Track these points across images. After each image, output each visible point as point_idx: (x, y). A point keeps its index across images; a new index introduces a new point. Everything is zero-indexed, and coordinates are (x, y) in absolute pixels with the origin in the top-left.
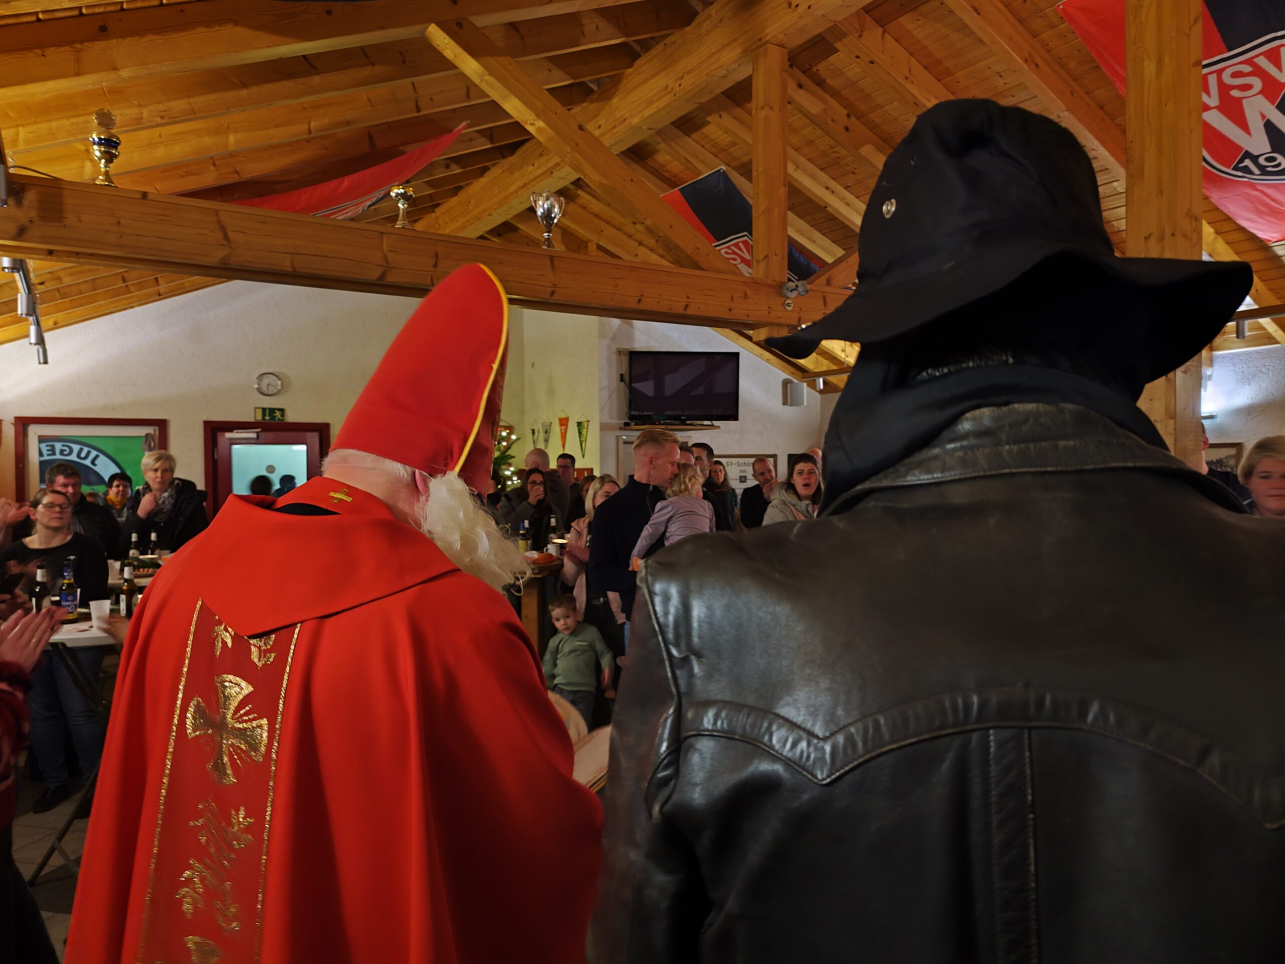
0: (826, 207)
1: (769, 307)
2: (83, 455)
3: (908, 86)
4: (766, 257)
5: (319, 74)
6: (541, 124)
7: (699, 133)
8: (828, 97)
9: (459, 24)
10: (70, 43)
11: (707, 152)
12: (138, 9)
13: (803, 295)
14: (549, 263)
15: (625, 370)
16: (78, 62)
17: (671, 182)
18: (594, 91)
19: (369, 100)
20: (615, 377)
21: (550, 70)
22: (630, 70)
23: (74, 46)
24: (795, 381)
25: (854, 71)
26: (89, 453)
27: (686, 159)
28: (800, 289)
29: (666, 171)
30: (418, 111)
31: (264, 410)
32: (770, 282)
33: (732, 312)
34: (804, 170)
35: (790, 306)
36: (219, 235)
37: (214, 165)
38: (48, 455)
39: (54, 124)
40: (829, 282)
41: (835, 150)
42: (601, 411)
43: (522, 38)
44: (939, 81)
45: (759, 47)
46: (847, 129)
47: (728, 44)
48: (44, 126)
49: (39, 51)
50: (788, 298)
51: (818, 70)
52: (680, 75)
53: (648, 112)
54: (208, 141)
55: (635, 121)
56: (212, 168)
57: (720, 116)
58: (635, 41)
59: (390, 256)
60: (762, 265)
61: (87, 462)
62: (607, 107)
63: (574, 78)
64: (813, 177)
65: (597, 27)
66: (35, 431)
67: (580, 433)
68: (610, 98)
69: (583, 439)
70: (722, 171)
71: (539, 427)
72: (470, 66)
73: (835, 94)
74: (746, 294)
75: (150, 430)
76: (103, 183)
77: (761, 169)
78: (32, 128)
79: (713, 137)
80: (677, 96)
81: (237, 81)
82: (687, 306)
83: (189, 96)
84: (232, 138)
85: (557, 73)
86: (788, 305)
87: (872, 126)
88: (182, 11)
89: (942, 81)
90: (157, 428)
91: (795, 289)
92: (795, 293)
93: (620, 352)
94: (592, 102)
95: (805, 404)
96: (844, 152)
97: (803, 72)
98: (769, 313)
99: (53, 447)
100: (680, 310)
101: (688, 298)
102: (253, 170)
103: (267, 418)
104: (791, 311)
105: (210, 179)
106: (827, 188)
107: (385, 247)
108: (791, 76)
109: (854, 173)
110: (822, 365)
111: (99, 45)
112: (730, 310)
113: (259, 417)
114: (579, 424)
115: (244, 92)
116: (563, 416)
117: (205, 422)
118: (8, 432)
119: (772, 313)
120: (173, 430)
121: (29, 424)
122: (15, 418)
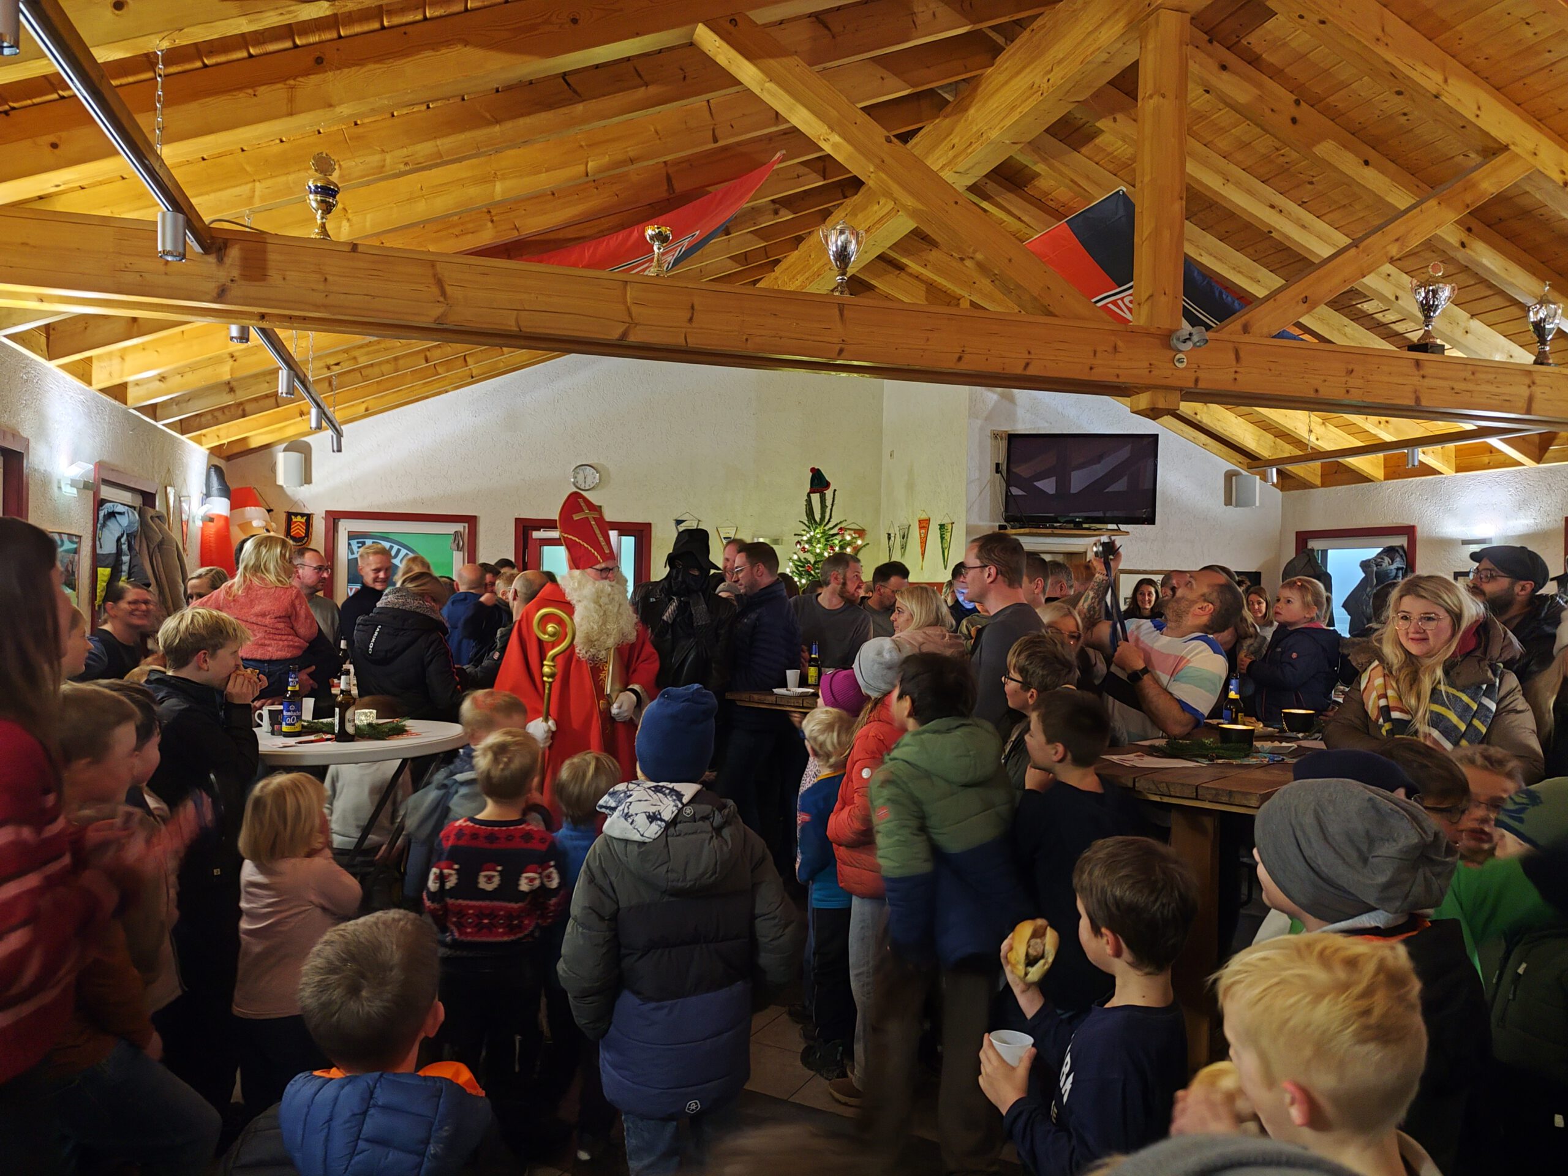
0: (1270, 232)
1: (1151, 364)
3: (1380, 50)
4: (1151, 296)
5: (583, 101)
6: (836, 138)
7: (1091, 145)
8: (1265, 79)
9: (734, 22)
10: (283, 79)
11: (1101, 169)
12: (357, 35)
13: (1200, 346)
14: (838, 313)
15: (1002, 459)
16: (291, 100)
17: (1056, 214)
18: (948, 102)
19: (657, 132)
20: (990, 467)
21: (882, 78)
22: (990, 70)
23: (287, 82)
24: (1244, 473)
25: (1300, 38)
27: (1072, 181)
28: (1195, 338)
29: (1052, 200)
30: (716, 141)
32: (1153, 330)
33: (1093, 371)
34: (1238, 184)
35: (1182, 362)
36: (435, 290)
37: (492, 221)
39: (291, 178)
40: (1246, 329)
41: (1282, 152)
42: (968, 510)
43: (834, 37)
44: (1430, 40)
45: (1149, 15)
46: (1294, 121)
47: (1109, 18)
48: (282, 179)
49: (250, 91)
50: (1180, 351)
51: (1249, 43)
52: (1050, 67)
53: (1009, 122)
54: (473, 191)
55: (994, 134)
56: (490, 224)
57: (1115, 120)
58: (993, 28)
59: (635, 310)
60: (1145, 309)
62: (962, 121)
63: (912, 86)
64: (1250, 192)
65: (934, 15)
66: (345, 527)
67: (942, 538)
68: (966, 109)
69: (946, 545)
70: (1121, 193)
71: (895, 531)
72: (747, 72)
73: (1276, 74)
74: (1115, 348)
75: (459, 527)
76: (318, 237)
77: (1147, 179)
78: (269, 182)
79: (1110, 150)
80: (1045, 95)
81: (488, 116)
82: (1027, 364)
83: (435, 138)
84: (499, 187)
85: (892, 81)
86: (1180, 361)
87: (1334, 115)
88: (405, 33)
89: (1435, 40)
90: (466, 525)
91: (1189, 339)
92: (1189, 346)
93: (996, 436)
94: (946, 117)
95: (1257, 504)
96: (1294, 155)
97: (1228, 49)
98: (1150, 372)
100: (1019, 370)
101: (1029, 353)
102: (534, 223)
104: (1185, 368)
105: (487, 236)
106: (1272, 207)
107: (629, 300)
108: (1210, 55)
109: (1311, 183)
110: (1282, 451)
111: (314, 79)
112: (1091, 368)
114: (942, 527)
115: (497, 128)
116: (924, 517)
117: (516, 519)
118: (319, 526)
119: (1155, 372)
120: (482, 528)
121: (339, 519)
122: (327, 512)
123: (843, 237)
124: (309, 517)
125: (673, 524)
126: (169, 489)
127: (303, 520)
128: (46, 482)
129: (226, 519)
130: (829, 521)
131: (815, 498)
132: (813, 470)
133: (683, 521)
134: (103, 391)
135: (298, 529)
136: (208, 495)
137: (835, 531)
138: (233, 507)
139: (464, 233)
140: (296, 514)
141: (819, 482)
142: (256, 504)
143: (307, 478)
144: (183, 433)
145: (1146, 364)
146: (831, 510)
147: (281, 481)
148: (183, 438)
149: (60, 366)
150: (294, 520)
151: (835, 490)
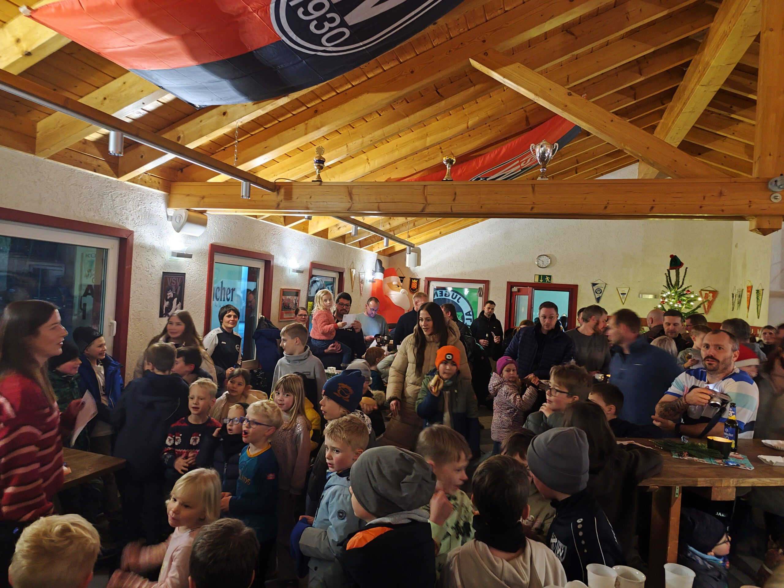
1: (750, 202)
2: (454, 297)
4: (759, 158)
6: (540, 99)
14: (531, 189)
26: (457, 296)
31: (540, 276)
35: (777, 199)
36: (348, 197)
38: (440, 296)
42: (772, 282)
50: (775, 192)
59: (428, 198)
60: (757, 166)
61: (456, 300)
66: (434, 285)
67: (758, 299)
69: (759, 304)
71: (736, 293)
72: (495, 75)
75: (481, 286)
86: (775, 198)
88: (345, 94)
90: (484, 285)
98: (750, 206)
99: (442, 292)
103: (541, 281)
107: (426, 194)
113: (537, 280)
114: (758, 291)
116: (750, 285)
117: (508, 282)
118: (422, 284)
119: (753, 206)
120: (492, 286)
121: (431, 281)
122: (426, 278)
123: (542, 148)
124: (418, 280)
125: (591, 286)
126: (352, 270)
127: (416, 282)
128: (282, 270)
129: (381, 281)
130: (681, 286)
131: (673, 273)
132: (672, 256)
133: (597, 284)
134: (314, 234)
135: (414, 286)
136: (375, 271)
137: (685, 292)
138: (384, 277)
139: (430, 159)
140: (414, 279)
141: (675, 263)
142: (395, 275)
143: (418, 263)
144: (361, 247)
145: (747, 202)
146: (683, 280)
147: (407, 265)
148: (361, 249)
149: (290, 228)
150: (413, 281)
151: (687, 268)
